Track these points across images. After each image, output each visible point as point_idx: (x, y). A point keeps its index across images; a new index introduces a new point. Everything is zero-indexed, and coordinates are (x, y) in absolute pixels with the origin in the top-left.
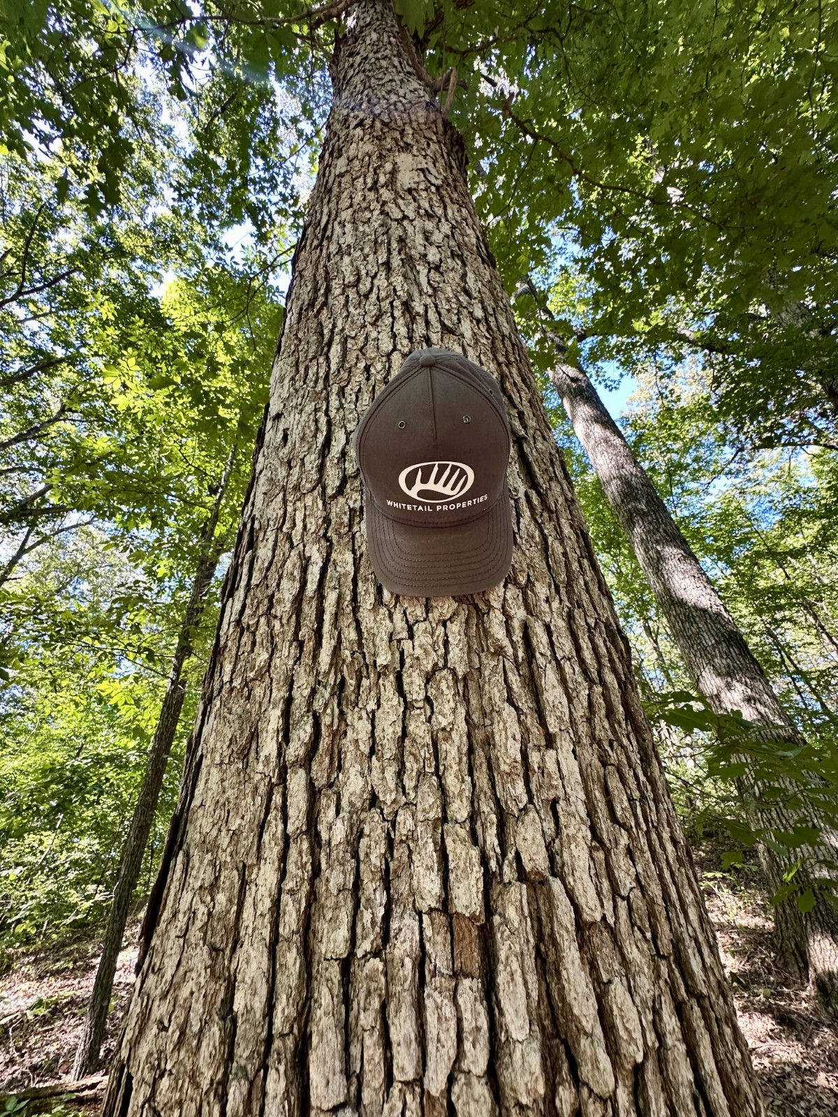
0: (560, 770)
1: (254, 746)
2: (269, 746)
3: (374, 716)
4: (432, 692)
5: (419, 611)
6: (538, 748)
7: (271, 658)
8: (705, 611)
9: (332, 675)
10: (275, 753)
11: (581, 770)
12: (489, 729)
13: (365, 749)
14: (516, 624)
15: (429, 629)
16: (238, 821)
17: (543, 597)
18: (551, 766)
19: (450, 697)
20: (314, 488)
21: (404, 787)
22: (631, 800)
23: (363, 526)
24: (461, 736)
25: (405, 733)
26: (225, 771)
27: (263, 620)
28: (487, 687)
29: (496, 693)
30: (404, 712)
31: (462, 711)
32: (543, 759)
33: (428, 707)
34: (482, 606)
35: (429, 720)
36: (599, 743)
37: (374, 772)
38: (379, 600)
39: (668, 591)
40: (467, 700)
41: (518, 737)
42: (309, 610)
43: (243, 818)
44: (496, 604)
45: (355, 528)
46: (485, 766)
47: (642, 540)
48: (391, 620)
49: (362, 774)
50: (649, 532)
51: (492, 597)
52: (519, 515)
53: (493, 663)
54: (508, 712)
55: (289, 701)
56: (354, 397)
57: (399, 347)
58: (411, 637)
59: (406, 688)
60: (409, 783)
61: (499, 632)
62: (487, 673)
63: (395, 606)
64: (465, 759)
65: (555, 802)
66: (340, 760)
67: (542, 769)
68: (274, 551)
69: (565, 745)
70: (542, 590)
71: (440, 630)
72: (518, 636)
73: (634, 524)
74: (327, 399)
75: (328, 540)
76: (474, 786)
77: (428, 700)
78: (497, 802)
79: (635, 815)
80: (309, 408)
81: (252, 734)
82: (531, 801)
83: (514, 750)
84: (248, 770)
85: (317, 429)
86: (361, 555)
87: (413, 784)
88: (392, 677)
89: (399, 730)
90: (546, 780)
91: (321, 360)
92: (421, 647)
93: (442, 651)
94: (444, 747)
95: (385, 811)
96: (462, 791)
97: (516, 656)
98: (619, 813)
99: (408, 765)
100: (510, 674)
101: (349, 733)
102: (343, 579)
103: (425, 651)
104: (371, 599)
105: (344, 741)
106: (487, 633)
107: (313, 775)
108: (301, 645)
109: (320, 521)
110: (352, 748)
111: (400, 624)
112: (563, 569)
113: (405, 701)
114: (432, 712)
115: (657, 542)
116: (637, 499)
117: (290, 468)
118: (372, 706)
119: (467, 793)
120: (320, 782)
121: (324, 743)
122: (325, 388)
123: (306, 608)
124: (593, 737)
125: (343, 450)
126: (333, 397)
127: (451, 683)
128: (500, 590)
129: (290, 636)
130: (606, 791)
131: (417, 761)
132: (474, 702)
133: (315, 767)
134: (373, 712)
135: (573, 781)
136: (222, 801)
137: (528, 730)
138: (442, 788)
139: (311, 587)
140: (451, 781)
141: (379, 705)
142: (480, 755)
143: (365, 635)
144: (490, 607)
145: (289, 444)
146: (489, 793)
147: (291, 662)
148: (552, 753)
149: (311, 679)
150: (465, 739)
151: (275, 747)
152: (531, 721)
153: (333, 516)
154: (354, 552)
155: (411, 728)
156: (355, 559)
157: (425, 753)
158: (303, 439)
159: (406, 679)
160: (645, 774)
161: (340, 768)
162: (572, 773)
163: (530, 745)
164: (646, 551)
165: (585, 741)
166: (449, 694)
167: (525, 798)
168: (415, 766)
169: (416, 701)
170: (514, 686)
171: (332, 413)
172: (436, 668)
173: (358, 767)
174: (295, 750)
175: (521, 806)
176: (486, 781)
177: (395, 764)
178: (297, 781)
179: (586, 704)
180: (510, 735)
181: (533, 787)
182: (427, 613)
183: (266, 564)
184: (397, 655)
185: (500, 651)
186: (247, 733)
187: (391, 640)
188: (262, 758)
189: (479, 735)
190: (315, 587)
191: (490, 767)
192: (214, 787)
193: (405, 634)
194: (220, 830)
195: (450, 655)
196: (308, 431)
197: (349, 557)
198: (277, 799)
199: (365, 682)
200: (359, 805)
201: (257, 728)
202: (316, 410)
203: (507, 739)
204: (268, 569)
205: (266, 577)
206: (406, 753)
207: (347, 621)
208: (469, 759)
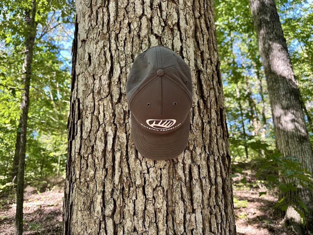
0: (196, 220)
1: (92, 206)
2: (98, 208)
3: (135, 201)
4: (155, 195)
5: (152, 163)
6: (189, 213)
7: (95, 174)
8: (284, 78)
9: (119, 186)
10: (100, 211)
11: (203, 217)
12: (174, 208)
13: (132, 213)
14: (187, 166)
15: (155, 171)
16: (90, 231)
17: (198, 153)
18: (193, 219)
19: (161, 197)
20: (107, 96)
21: (145, 226)
22: (217, 224)
23: (130, 120)
24: (164, 211)
25: (145, 209)
26: (83, 213)
27: (90, 156)
28: (174, 193)
29: (178, 196)
30: (145, 201)
31: (165, 203)
32: (190, 217)
33: (153, 200)
34: (175, 160)
35: (154, 205)
36: (211, 207)
37: (135, 221)
38: (137, 157)
39: (269, 66)
40: (167, 197)
41: (183, 212)
42: (109, 156)
43: (91, 229)
44: (180, 161)
45: (126, 121)
46: (171, 220)
47: (263, 38)
48: (141, 165)
49: (131, 221)
50: (268, 33)
51: (179, 158)
52: (194, 115)
53: (177, 183)
54: (181, 203)
55: (104, 192)
56: (123, 42)
57: (146, 13)
58: (148, 172)
59: (146, 193)
60: (147, 225)
61: (180, 172)
62: (175, 187)
63: (143, 160)
64: (165, 218)
65: (193, 230)
66: (123, 215)
67: (190, 220)
68: (91, 124)
69: (198, 211)
70: (198, 150)
71: (159, 171)
72: (187, 172)
73: (261, 27)
74: (109, 40)
75: (115, 125)
76: (167, 226)
77: (154, 197)
78: (174, 231)
79: (218, 229)
80: (101, 44)
81: (91, 202)
82: (185, 231)
83: (181, 216)
84: (91, 214)
85: (106, 60)
86: (129, 134)
87: (148, 225)
88: (141, 189)
89: (144, 208)
90: (191, 223)
91: (105, 10)
92: (152, 178)
93: (159, 179)
94: (158, 214)
95: (139, 233)
96: (163, 229)
97: (185, 180)
98: (213, 229)
99: (146, 219)
100: (183, 188)
101: (126, 207)
102: (122, 145)
103: (153, 180)
104: (133, 156)
105: (125, 209)
106: (176, 172)
107: (115, 219)
108: (107, 170)
109: (111, 115)
110: (127, 212)
111: (145, 167)
112: (208, 138)
113: (146, 197)
114: (155, 202)
115: (270, 40)
116: (266, 14)
117: (94, 79)
118: (134, 198)
119: (165, 230)
120: (117, 222)
121: (118, 209)
122: (108, 32)
123: (108, 155)
124: (209, 205)
125: (120, 76)
126: (113, 41)
127: (162, 193)
128: (182, 155)
129: (102, 166)
130: (210, 223)
131: (149, 218)
132: (169, 197)
133: (115, 217)
134: (135, 200)
135: (199, 222)
136: (83, 223)
137: (187, 207)
138: (157, 227)
139: (109, 147)
140: (160, 225)
141: (137, 198)
142: (170, 217)
143: (131, 170)
144: (178, 162)
145: (92, 64)
146: (172, 228)
147: (103, 177)
148: (194, 215)
149: (112, 185)
150: (165, 212)
151: (100, 208)
152: (188, 204)
153: (116, 113)
154: (126, 133)
155: (148, 208)
156: (127, 136)
157: (152, 216)
158: (99, 64)
159: (146, 190)
160: (225, 212)
161: (123, 218)
162: (199, 220)
163: (187, 212)
164: (264, 44)
165: (206, 207)
166: (161, 196)
167: (183, 231)
168: (149, 220)
169: (150, 198)
170: (184, 192)
171: (113, 52)
172: (157, 186)
173: (130, 219)
174: (108, 212)
175: (182, 233)
176: (171, 224)
177: (142, 219)
178: (110, 223)
179: (208, 193)
180: (180, 211)
181: (186, 226)
182: (155, 164)
183: (89, 130)
184: (143, 179)
185: (180, 179)
186: (89, 202)
187: (141, 173)
188: (96, 212)
189: (170, 209)
190: (111, 147)
191: (173, 220)
192: (80, 218)
193: (146, 171)
194: (84, 232)
195: (162, 182)
196: (101, 60)
197: (124, 135)
198: (103, 225)
199: (131, 189)
200: (130, 230)
201: (92, 200)
202: (104, 46)
203: (179, 213)
204: (90, 132)
205: (89, 136)
206: (146, 215)
207: (124, 165)
208: (166, 218)
